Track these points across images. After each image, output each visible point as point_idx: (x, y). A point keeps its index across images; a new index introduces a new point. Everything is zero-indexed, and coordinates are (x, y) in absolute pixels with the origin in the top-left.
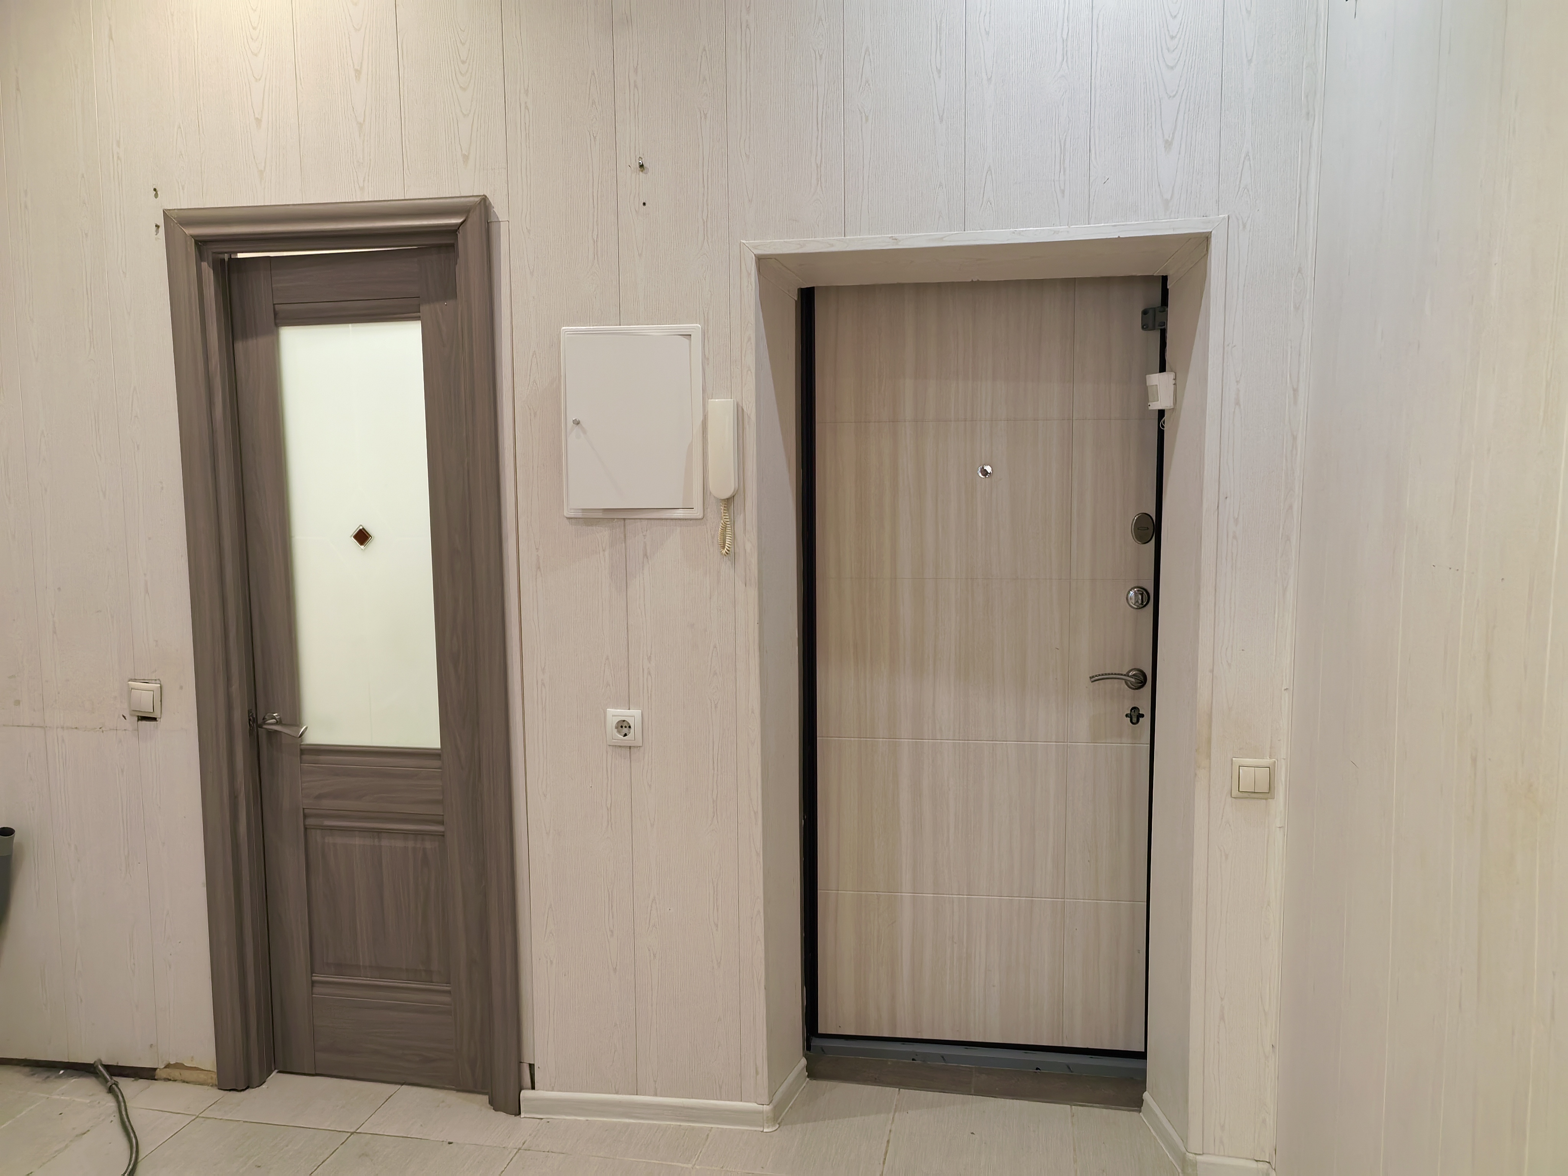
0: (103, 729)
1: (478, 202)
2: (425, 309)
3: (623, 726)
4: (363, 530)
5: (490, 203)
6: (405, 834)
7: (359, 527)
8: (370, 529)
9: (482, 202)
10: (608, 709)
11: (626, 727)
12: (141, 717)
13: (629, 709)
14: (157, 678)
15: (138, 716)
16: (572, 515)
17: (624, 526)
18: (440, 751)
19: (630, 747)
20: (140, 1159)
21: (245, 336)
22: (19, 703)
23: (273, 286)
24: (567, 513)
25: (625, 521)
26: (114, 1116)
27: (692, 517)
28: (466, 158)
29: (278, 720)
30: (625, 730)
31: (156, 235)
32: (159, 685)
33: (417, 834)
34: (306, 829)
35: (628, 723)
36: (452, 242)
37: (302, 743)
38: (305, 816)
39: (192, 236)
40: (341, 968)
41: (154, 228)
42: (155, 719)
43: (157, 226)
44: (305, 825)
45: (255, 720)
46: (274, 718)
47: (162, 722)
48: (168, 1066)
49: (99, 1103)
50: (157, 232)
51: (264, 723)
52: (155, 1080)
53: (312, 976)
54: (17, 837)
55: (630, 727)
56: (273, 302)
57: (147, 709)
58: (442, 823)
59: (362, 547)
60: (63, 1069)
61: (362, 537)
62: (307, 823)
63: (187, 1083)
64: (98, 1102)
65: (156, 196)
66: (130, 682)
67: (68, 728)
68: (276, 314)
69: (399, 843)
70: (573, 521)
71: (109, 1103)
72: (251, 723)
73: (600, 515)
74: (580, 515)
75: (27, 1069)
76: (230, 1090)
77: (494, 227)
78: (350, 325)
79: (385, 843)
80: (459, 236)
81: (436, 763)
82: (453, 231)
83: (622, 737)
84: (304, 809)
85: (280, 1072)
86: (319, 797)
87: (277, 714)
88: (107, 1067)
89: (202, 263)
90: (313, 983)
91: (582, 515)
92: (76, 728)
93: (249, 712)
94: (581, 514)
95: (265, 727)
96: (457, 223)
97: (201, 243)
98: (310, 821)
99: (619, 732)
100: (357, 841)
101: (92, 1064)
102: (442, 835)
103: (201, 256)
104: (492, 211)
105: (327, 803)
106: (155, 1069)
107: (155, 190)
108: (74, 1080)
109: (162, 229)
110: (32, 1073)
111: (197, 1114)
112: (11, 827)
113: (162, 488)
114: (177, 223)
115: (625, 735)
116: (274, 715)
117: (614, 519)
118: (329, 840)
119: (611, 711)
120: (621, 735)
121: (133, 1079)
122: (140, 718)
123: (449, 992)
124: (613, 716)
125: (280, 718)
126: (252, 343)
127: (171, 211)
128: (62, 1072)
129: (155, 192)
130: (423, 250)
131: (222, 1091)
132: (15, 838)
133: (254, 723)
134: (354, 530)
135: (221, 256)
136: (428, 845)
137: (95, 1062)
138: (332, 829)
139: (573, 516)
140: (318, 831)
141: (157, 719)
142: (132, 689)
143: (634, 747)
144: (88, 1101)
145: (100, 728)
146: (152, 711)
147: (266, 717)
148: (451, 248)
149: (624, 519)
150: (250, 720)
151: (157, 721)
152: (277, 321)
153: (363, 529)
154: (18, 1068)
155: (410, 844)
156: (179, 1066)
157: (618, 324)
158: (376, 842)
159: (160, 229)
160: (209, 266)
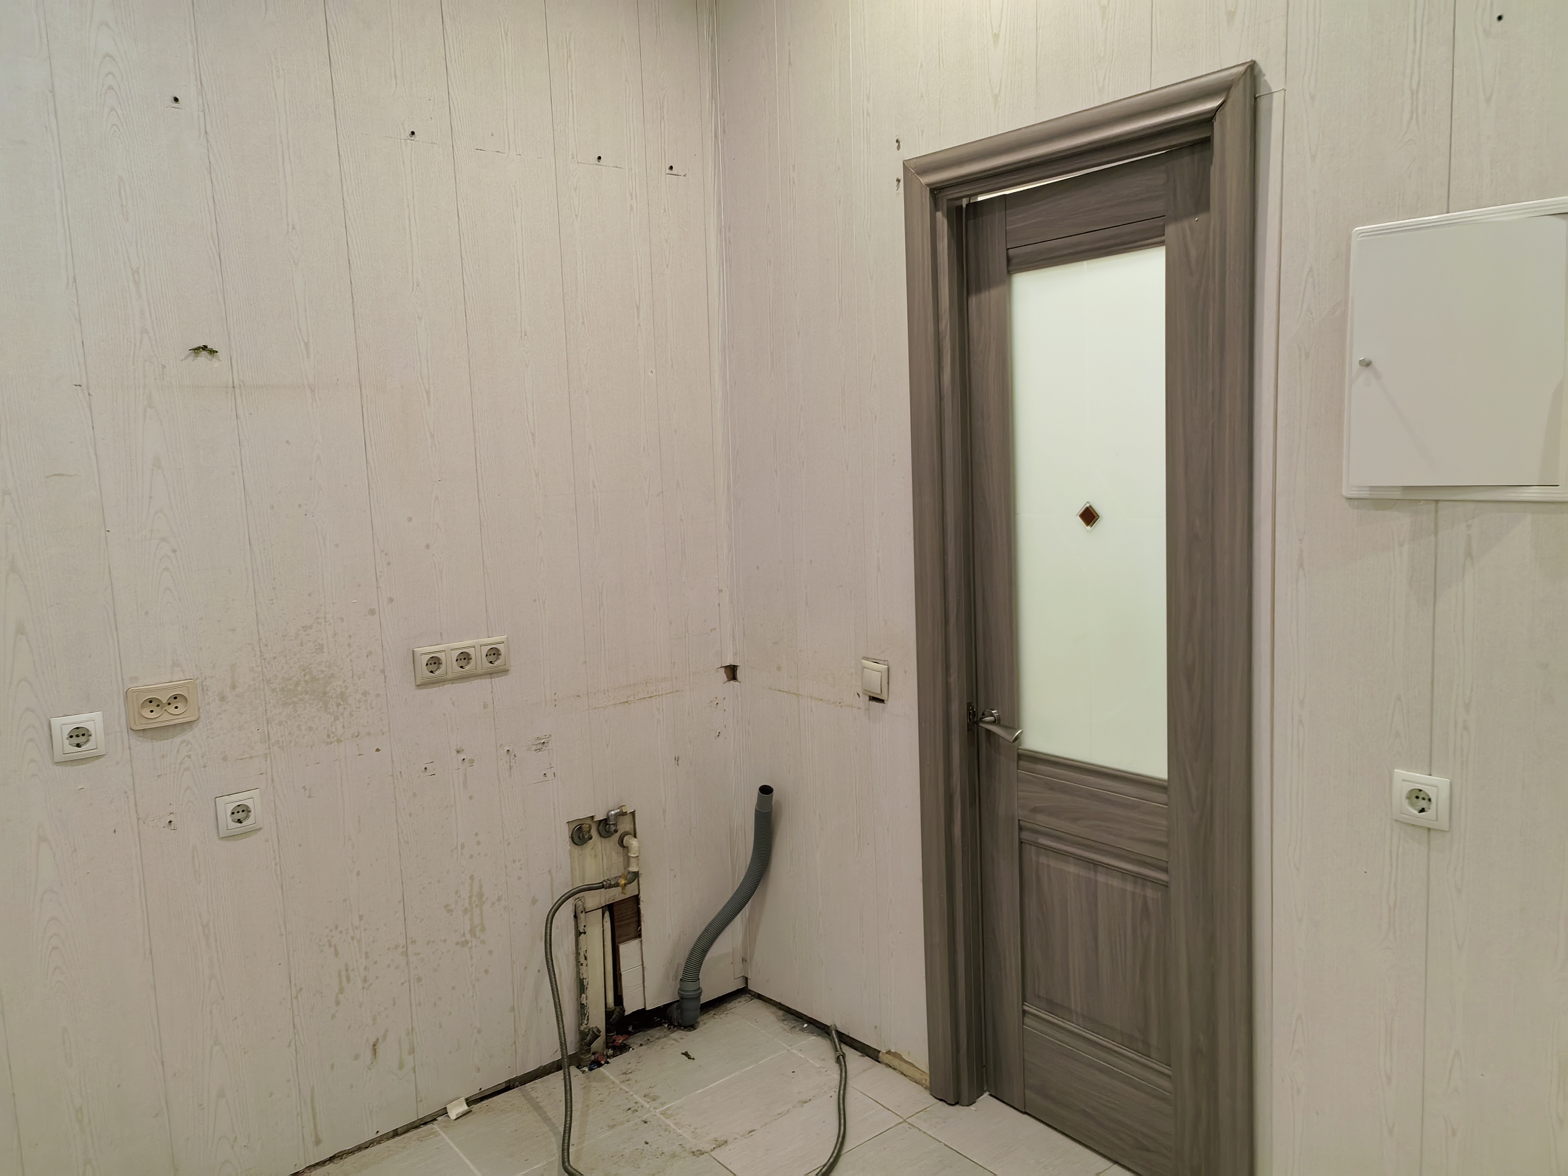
0: (841, 704)
1: (1243, 72)
2: (1171, 230)
3: (1417, 796)
4: (1090, 508)
5: (1260, 71)
6: (1124, 873)
7: (1086, 504)
8: (1098, 508)
9: (1249, 71)
10: (1395, 770)
11: (1424, 799)
12: (873, 697)
13: (1430, 775)
14: (886, 659)
15: (870, 697)
16: (1354, 494)
17: (1436, 512)
18: (1166, 784)
19: (1429, 829)
20: (844, 1152)
21: (979, 290)
22: (780, 670)
23: (1007, 228)
24: (1346, 493)
25: (1437, 504)
26: (835, 1092)
27: (1554, 499)
28: (1231, 15)
29: (996, 717)
30: (1423, 804)
31: (897, 190)
32: (887, 667)
33: (1136, 876)
34: (1021, 843)
35: (1428, 795)
36: (1208, 135)
37: (1020, 747)
38: (1021, 828)
39: (928, 185)
40: (1052, 1006)
41: (896, 183)
42: (882, 701)
43: (898, 181)
44: (1020, 839)
45: (975, 714)
46: (992, 715)
47: (889, 703)
48: (888, 1052)
49: (826, 1071)
50: (898, 186)
51: (981, 720)
52: (879, 1062)
53: (1023, 1004)
54: (775, 794)
55: (1430, 800)
56: (1006, 246)
57: (876, 691)
58: (1166, 870)
59: (1089, 528)
60: (806, 1024)
61: (1089, 516)
62: (1022, 837)
63: (905, 1075)
64: (826, 1069)
65: (899, 148)
66: (863, 661)
67: (816, 699)
68: (1009, 260)
69: (1115, 882)
70: (1356, 502)
71: (833, 1074)
72: (971, 717)
73: (1397, 495)
74: (1365, 494)
75: (781, 1013)
76: (941, 1100)
77: (1263, 104)
78: (1085, 262)
79: (1101, 878)
80: (1215, 124)
81: (1163, 797)
82: (1207, 120)
83: (1416, 812)
84: (1019, 820)
85: (991, 1095)
86: (1034, 810)
87: (996, 711)
88: (840, 1035)
89: (937, 213)
90: (1024, 1012)
91: (1370, 494)
92: (821, 700)
93: (969, 705)
94: (1368, 492)
95: (981, 725)
96: (1213, 108)
97: (936, 191)
98: (1025, 835)
99: (1412, 805)
100: (1072, 869)
101: (828, 1026)
102: (1166, 886)
103: (935, 205)
104: (1262, 80)
105: (1040, 818)
106: (879, 1052)
107: (897, 141)
108: (814, 1037)
109: (902, 183)
110: (783, 1018)
111: (905, 1118)
112: (769, 785)
113: (894, 461)
114: (914, 173)
115: (1422, 810)
116: (993, 712)
117: (1420, 501)
118: (1043, 860)
119: (1400, 773)
120: (1416, 810)
121: (861, 1054)
122: (871, 698)
123: (1169, 1076)
124: (1404, 780)
125: (999, 716)
126: (984, 296)
127: (911, 161)
128: (806, 1025)
129: (897, 144)
130: (1174, 152)
131: (933, 1098)
132: (774, 797)
133: (973, 718)
134: (1080, 509)
135: (958, 203)
136: (1150, 893)
137: (831, 1026)
138: (1046, 848)
139: (1356, 496)
140: (1033, 848)
141: (885, 702)
142: (864, 668)
143: (1435, 830)
144: (818, 1066)
145: (840, 703)
146: (880, 693)
147: (985, 713)
148: (1207, 142)
149: (1437, 501)
150: (970, 713)
151: (884, 703)
152: (1010, 268)
153: (1090, 506)
154: (774, 1009)
155: (1129, 887)
156: (896, 1055)
157: (1445, 211)
158: (1092, 875)
159: (900, 183)
160: (943, 214)
